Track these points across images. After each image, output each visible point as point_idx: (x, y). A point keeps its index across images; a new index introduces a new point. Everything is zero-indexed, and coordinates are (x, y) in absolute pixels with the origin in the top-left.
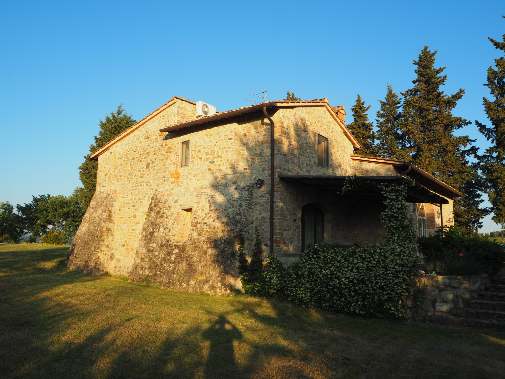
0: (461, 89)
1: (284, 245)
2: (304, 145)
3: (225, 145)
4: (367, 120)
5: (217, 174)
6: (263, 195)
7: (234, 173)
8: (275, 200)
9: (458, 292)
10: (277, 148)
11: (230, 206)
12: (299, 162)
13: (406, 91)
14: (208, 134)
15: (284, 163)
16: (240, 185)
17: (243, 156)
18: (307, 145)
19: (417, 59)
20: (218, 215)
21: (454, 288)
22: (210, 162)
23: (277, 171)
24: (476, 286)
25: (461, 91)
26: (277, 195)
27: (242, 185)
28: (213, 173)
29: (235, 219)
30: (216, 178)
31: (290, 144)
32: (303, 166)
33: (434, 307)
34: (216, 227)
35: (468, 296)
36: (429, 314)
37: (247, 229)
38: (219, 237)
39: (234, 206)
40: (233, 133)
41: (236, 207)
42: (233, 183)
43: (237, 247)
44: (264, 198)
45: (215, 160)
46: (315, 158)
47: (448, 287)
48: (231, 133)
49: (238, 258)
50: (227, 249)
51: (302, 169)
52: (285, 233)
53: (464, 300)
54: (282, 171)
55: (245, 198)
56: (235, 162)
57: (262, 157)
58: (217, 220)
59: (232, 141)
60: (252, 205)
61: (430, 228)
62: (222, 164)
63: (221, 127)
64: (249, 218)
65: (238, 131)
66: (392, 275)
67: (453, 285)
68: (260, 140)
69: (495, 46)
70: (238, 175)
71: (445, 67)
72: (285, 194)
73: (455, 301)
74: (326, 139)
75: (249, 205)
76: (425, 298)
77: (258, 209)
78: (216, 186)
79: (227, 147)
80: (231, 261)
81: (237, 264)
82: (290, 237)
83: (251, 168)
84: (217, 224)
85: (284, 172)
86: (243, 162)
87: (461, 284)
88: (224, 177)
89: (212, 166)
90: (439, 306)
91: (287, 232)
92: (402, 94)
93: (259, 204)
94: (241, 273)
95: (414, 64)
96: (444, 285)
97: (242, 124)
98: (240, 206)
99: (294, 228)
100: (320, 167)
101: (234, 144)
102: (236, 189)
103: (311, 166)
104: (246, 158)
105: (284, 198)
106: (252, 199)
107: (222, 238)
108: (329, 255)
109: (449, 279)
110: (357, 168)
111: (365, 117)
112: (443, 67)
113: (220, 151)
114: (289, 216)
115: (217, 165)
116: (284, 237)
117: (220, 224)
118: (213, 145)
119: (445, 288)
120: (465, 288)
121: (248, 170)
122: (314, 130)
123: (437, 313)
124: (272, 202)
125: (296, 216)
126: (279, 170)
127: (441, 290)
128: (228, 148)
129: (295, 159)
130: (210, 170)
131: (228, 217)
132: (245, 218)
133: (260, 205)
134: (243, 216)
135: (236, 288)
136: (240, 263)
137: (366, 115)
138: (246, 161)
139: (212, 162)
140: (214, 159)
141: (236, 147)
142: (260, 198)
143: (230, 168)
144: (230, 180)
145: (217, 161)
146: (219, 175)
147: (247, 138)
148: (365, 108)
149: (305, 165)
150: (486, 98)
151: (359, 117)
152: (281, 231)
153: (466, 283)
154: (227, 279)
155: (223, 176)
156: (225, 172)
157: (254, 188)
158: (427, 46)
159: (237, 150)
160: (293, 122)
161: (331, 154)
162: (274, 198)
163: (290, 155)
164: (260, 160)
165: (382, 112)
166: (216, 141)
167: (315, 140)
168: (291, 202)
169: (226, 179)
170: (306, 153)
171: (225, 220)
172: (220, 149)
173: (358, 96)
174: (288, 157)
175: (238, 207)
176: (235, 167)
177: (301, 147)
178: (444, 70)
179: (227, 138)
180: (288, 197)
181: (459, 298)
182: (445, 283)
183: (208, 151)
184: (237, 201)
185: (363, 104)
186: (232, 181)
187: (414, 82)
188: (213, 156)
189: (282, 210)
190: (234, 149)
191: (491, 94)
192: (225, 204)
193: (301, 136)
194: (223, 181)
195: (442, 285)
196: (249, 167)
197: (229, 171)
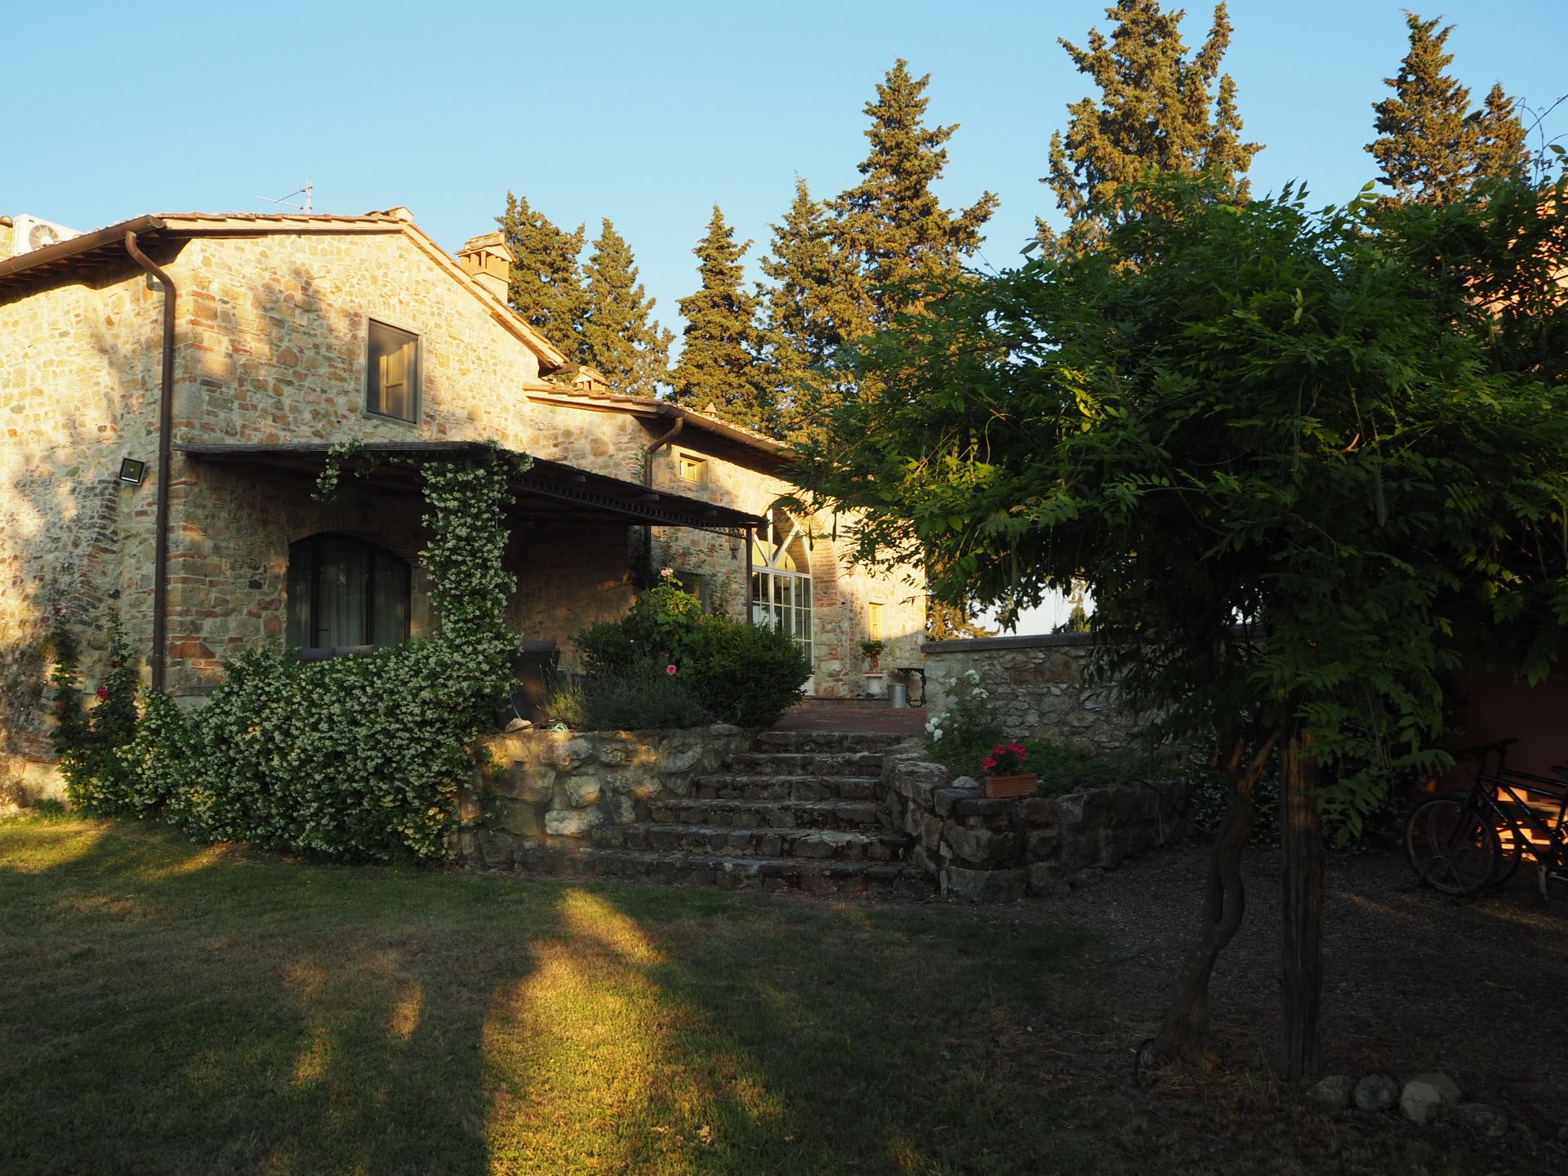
0: (986, 193)
1: (203, 661)
2: (301, 351)
3: (52, 355)
4: (740, 285)
5: (32, 445)
6: (145, 508)
7: (73, 443)
8: (172, 524)
9: (618, 779)
10: (183, 362)
11: (49, 546)
12: (279, 405)
13: (840, 197)
14: (8, 319)
15: (205, 407)
16: (85, 480)
17: (96, 388)
18: (318, 353)
19: (875, 100)
20: (18, 574)
21: (609, 766)
22: (13, 410)
23: (180, 433)
24: (684, 761)
25: (988, 199)
26: (177, 507)
27: (89, 477)
28: (21, 443)
29: (57, 586)
30: (28, 459)
31: (236, 350)
32: (295, 420)
33: (542, 825)
34: (8, 611)
35: (651, 789)
36: (527, 845)
37: (92, 615)
38: (11, 641)
39: (60, 544)
40: (72, 314)
41: (65, 546)
42: (67, 474)
43: (51, 669)
44: (148, 518)
45: (26, 402)
46: (353, 395)
47: (584, 763)
48: (66, 317)
49: (52, 704)
50: (23, 678)
51: (292, 427)
52: (208, 624)
53: (638, 803)
54: (197, 433)
55: (92, 518)
56: (77, 409)
57: (147, 390)
58: (12, 590)
59: (68, 341)
60: (115, 542)
61: (822, 605)
62: (42, 415)
63: (41, 296)
64: (98, 581)
65: (86, 310)
66: (407, 735)
67: (604, 758)
68: (143, 339)
69: (1079, 65)
70: (84, 447)
71: (957, 126)
72: (210, 504)
73: (607, 804)
74: (413, 337)
75: (97, 540)
76: (514, 800)
77: (135, 551)
78: (27, 485)
79: (56, 359)
80: (28, 715)
81: (50, 722)
82: (233, 634)
83: (121, 424)
84: (11, 602)
85: (206, 436)
86: (98, 407)
87: (630, 754)
88: (49, 457)
89: (19, 420)
90: (557, 820)
91: (218, 620)
92: (829, 205)
93: (135, 536)
94: (61, 751)
95: (867, 112)
96: (572, 760)
97: (103, 286)
98: (76, 545)
99: (253, 607)
100: (375, 422)
101: (73, 352)
102: (73, 491)
103: (334, 419)
104: (106, 395)
105: (201, 517)
106: (114, 521)
107: (18, 645)
108: (269, 685)
109: (591, 740)
110: (542, 426)
111: (735, 274)
112: (951, 125)
113: (39, 373)
114: (228, 573)
115: (32, 417)
116: (203, 634)
117: (18, 602)
118: (21, 353)
119: (576, 768)
120: (644, 766)
121: (109, 433)
122: (350, 307)
123: (549, 842)
124: (163, 528)
125: (261, 570)
126: (185, 429)
127: (563, 775)
128: (61, 363)
129: (259, 396)
130: (13, 433)
131: (41, 579)
132: (82, 582)
133: (139, 539)
134: (76, 575)
135: (45, 796)
136: (60, 719)
137: (739, 268)
138: (104, 403)
139: (18, 409)
140: (22, 399)
141: (77, 359)
142: (138, 519)
143: (65, 426)
144: (64, 466)
145: (31, 406)
146: (37, 449)
147: (115, 330)
148: (735, 246)
149: (307, 416)
150: (1043, 219)
151: (717, 274)
152: (189, 618)
153: (648, 752)
154: (12, 769)
155: (46, 453)
156: (50, 441)
157: (123, 486)
158: (903, 58)
159: (81, 370)
160: (251, 279)
161: (431, 381)
162: (171, 519)
163: (235, 385)
164: (141, 400)
165: (775, 260)
166: (27, 342)
167: (355, 337)
168: (239, 530)
169: (53, 462)
170: (310, 378)
171: (32, 588)
172: (38, 367)
173: (716, 209)
174: (224, 389)
175: (70, 548)
176: (77, 425)
177: (286, 359)
178: (953, 135)
179: (56, 333)
180: (224, 515)
181: (622, 794)
182: (576, 753)
183: (9, 373)
184: (69, 529)
185: (729, 233)
186: (67, 466)
187: (864, 169)
188: (21, 390)
189: (194, 551)
190: (74, 367)
191: (1058, 207)
192: (38, 539)
193: (286, 325)
194: (45, 468)
195: (564, 760)
196: (114, 420)
197: (62, 437)
